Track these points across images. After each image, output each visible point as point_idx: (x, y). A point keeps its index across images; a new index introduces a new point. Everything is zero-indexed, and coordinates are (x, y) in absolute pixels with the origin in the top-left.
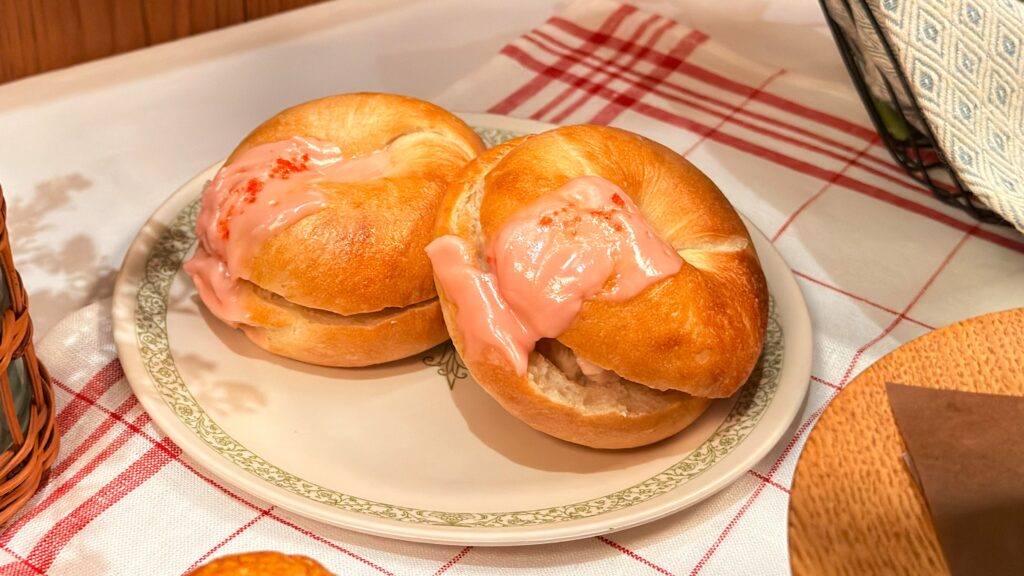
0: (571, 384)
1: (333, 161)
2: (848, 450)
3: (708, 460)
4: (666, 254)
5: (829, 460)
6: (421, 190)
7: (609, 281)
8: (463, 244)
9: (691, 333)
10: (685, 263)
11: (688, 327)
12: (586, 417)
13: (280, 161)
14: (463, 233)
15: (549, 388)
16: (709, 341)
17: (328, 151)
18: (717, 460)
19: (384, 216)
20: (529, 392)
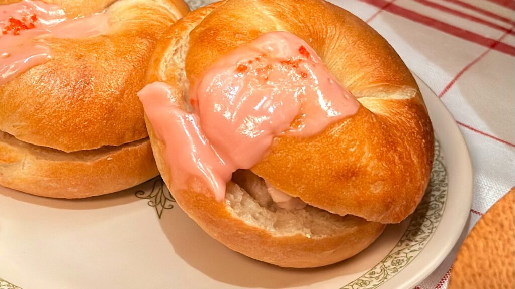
0: (264, 211)
1: (57, 21)
2: (498, 254)
3: (381, 278)
4: (345, 97)
5: (480, 262)
6: (134, 45)
7: (296, 120)
8: (170, 89)
9: (366, 166)
10: (361, 106)
11: (364, 161)
12: (275, 238)
13: (12, 20)
14: (171, 80)
15: (243, 213)
16: (382, 173)
17: (54, 12)
18: (389, 277)
19: (102, 67)
20: (227, 216)
